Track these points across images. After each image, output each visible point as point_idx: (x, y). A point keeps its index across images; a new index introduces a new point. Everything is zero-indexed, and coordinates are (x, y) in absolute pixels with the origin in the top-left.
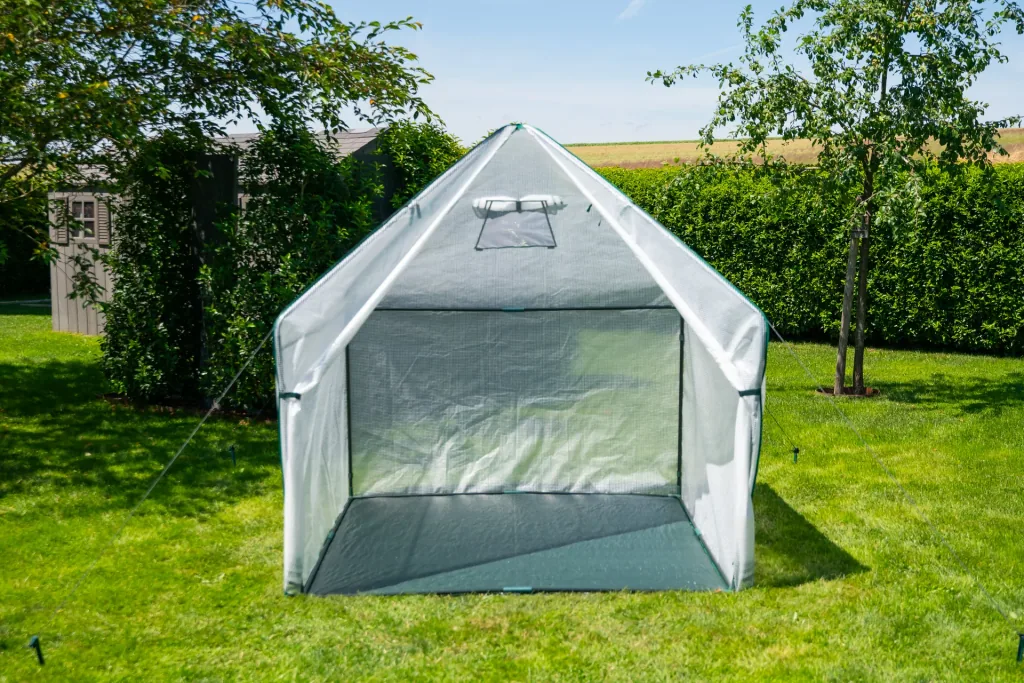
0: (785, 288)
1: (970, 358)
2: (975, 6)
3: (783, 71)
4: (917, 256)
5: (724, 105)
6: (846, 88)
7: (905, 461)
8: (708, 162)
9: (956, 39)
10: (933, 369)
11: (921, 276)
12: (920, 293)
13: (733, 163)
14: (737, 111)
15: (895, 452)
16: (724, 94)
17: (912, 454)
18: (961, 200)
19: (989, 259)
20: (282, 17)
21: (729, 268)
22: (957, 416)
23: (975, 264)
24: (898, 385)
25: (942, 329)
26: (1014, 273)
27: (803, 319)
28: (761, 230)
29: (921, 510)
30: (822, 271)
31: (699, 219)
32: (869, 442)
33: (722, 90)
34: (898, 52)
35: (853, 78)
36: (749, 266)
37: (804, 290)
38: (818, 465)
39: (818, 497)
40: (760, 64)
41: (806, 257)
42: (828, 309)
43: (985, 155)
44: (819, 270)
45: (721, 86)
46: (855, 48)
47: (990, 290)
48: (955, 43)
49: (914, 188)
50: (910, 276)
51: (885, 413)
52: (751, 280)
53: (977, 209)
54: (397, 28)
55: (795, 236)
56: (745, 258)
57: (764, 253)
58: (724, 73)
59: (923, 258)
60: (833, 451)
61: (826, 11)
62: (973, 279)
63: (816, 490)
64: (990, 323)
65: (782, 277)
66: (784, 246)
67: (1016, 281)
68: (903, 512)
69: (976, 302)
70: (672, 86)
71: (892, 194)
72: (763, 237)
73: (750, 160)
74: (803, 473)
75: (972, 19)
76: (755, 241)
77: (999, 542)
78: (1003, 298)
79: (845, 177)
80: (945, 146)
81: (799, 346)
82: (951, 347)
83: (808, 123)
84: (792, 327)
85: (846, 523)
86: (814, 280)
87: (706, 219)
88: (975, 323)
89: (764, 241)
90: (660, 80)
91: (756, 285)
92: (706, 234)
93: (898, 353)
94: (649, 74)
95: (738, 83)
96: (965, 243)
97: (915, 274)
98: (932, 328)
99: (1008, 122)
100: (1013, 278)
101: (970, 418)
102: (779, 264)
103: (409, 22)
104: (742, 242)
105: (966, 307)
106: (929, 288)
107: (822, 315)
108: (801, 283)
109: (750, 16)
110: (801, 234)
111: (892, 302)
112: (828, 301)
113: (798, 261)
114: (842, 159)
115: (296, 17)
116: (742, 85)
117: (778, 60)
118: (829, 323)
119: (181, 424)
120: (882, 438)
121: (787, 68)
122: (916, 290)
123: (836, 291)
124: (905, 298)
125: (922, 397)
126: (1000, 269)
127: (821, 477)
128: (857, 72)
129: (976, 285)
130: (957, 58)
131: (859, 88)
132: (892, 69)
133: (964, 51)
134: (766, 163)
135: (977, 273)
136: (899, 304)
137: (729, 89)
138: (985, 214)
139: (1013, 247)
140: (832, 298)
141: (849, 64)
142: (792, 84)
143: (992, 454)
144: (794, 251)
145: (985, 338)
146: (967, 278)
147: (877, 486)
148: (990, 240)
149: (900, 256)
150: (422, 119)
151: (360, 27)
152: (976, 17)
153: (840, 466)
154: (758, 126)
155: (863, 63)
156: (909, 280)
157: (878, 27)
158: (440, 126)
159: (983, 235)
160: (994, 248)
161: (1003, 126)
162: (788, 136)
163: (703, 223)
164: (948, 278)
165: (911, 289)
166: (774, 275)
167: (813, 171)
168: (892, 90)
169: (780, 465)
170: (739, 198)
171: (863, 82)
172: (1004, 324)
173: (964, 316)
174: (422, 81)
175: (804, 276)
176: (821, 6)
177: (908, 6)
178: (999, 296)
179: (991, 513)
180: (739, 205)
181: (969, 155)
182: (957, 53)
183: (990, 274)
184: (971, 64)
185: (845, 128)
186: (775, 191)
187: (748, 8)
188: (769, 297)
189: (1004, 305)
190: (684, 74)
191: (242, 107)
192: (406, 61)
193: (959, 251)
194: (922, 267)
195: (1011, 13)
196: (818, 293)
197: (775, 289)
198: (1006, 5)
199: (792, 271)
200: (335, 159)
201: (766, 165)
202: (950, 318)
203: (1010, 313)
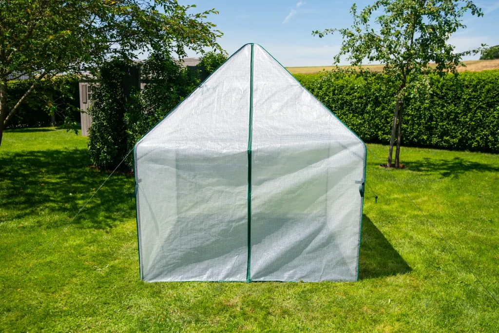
0: (365, 122)
1: (439, 151)
2: (454, 3)
3: (370, 31)
4: (418, 110)
5: (345, 46)
6: (397, 39)
7: (424, 202)
8: (336, 71)
9: (444, 18)
10: (425, 156)
11: (420, 118)
12: (419, 124)
13: (347, 71)
14: (350, 49)
15: (418, 197)
16: (344, 41)
17: (426, 198)
18: (437, 87)
19: (448, 111)
20: (155, 4)
21: (343, 114)
22: (441, 178)
23: (442, 113)
24: (412, 163)
25: (428, 139)
26: (458, 117)
27: (371, 134)
28: (356, 98)
29: (438, 230)
30: (380, 115)
31: (331, 94)
32: (407, 192)
33: (344, 40)
34: (420, 23)
35: (400, 35)
36: (350, 113)
37: (372, 123)
38: (386, 204)
39: (389, 222)
40: (360, 29)
41: (373, 110)
42: (382, 131)
43: (455, 68)
44: (378, 115)
45: (343, 38)
46: (401, 22)
47: (448, 124)
48: (444, 20)
49: (427, 81)
50: (415, 118)
51: (410, 177)
52: (351, 119)
53: (444, 91)
54: (208, 13)
55: (369, 101)
56: (349, 110)
57: (357, 108)
58: (344, 32)
59: (421, 111)
60: (392, 197)
61: (388, 6)
62: (441, 119)
63: (388, 218)
64: (447, 137)
65: (364, 118)
66: (364, 105)
67: (459, 120)
68: (430, 232)
69: (442, 128)
70: (322, 37)
71: (417, 84)
72: (356, 101)
73: (355, 70)
74: (381, 209)
75: (453, 8)
76: (353, 103)
77: (481, 252)
78: (453, 127)
79: (396, 77)
80: (437, 64)
81: (370, 145)
82: (431, 146)
83: (380, 54)
84: (367, 137)
85: (404, 238)
86: (376, 119)
87: (334, 94)
88: (441, 137)
89: (357, 103)
90: (318, 35)
91: (353, 121)
92: (334, 100)
93: (409, 148)
94: (313, 32)
95: (351, 37)
96: (438, 105)
97: (417, 117)
98: (423, 139)
99: (465, 53)
100: (457, 119)
101: (447, 179)
102: (362, 112)
103: (213, 11)
104: (348, 104)
105: (438, 130)
106: (423, 123)
107: (379, 133)
108: (371, 120)
109: (355, 8)
110: (372, 100)
111: (408, 128)
112: (382, 127)
113: (370, 111)
114: (394, 69)
115: (163, 6)
116: (353, 37)
117: (368, 27)
118: (382, 136)
119: (116, 179)
120: (411, 190)
121: (372, 30)
122: (417, 123)
123: (385, 123)
124: (413, 127)
125: (423, 169)
126: (452, 115)
127: (388, 211)
128: (401, 32)
129: (442, 122)
130: (444, 26)
131: (402, 39)
132: (416, 31)
133: (447, 23)
134: (361, 71)
135: (443, 116)
136: (410, 129)
137: (347, 39)
138: (447, 93)
139: (458, 106)
140: (383, 126)
141: (397, 29)
142: (373, 37)
143: (461, 199)
144: (369, 107)
145: (445, 143)
146: (439, 119)
147: (415, 217)
148: (449, 103)
149: (412, 110)
150: (218, 51)
151: (188, 8)
152: (455, 7)
153: (395, 205)
154: (359, 55)
155: (404, 28)
156: (415, 119)
157: (411, 12)
158: (226, 54)
159: (446, 102)
160: (450, 107)
161: (463, 55)
162: (372, 59)
163: (333, 96)
164: (431, 118)
165: (415, 123)
166: (360, 117)
167: (381, 75)
168: (416, 40)
169: (370, 204)
170: (347, 86)
171: (404, 37)
172: (452, 137)
173: (436, 134)
174: (217, 36)
175: (372, 117)
176: (386, 4)
177: (425, 3)
178: (451, 126)
179: (471, 233)
180: (347, 89)
181: (448, 68)
182: (445, 24)
183: (448, 117)
184: (450, 29)
185: (395, 57)
186: (365, 82)
187: (354, 5)
188: (358, 125)
189: (453, 130)
190: (328, 33)
191: (145, 47)
192: (212, 27)
193: (436, 108)
194: (420, 114)
195: (469, 5)
196: (378, 124)
197: (360, 122)
198: (468, 2)
199: (368, 115)
200: (181, 68)
201: (361, 72)
202: (431, 135)
203: (455, 133)
